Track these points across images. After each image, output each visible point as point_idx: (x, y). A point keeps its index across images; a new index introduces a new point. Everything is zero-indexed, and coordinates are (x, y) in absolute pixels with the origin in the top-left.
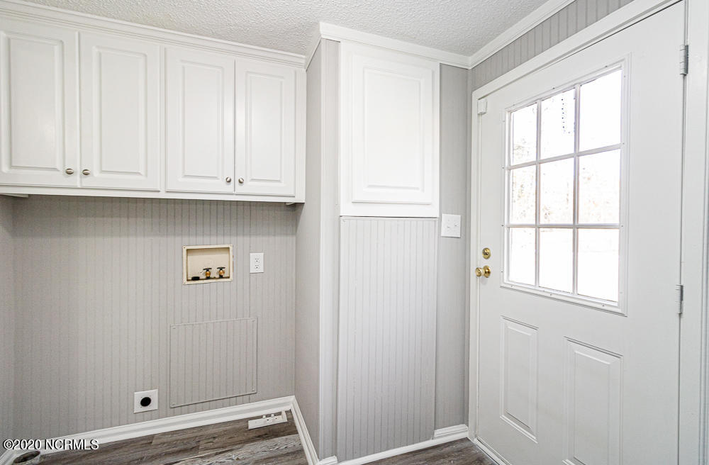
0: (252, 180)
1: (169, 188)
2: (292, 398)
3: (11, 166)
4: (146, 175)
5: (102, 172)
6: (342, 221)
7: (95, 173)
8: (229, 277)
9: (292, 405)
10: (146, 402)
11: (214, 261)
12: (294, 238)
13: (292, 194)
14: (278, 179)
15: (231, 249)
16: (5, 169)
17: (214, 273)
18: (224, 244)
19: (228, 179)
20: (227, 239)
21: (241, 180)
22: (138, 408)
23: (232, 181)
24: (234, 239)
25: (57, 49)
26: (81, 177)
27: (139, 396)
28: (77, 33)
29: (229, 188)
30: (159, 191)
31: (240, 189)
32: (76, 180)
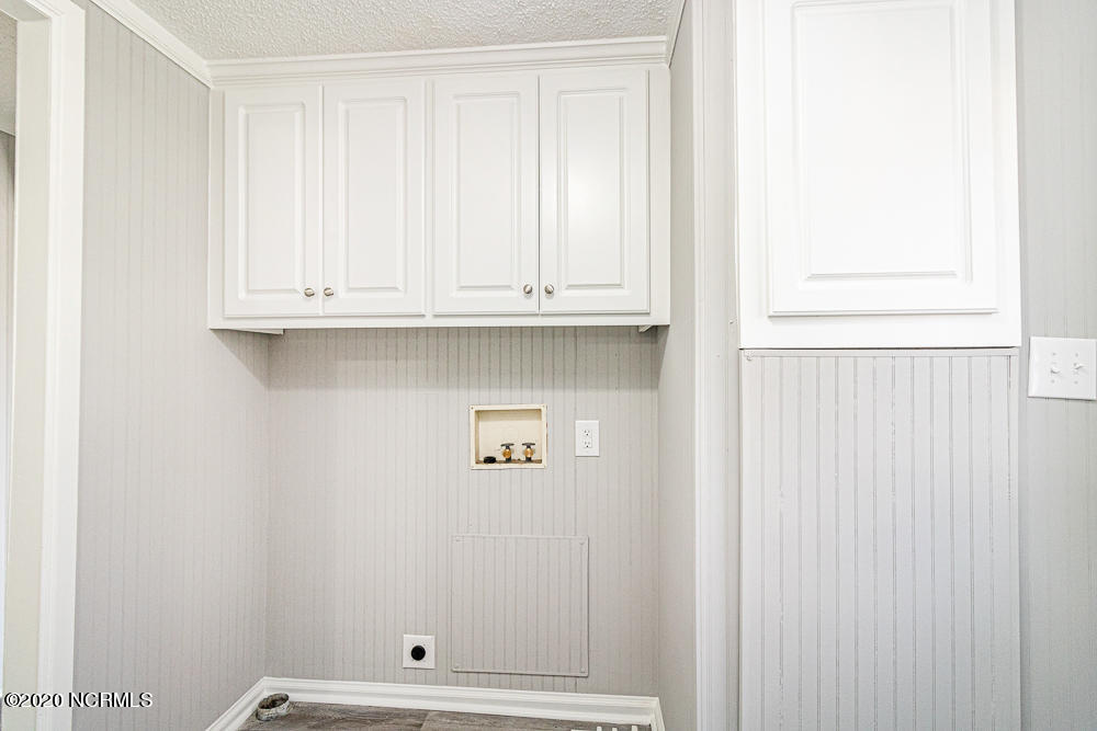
0: (570, 287)
1: (439, 310)
2: (654, 702)
3: (249, 291)
4: (406, 291)
5: (350, 290)
6: (744, 361)
7: (341, 293)
8: (540, 461)
9: (653, 716)
10: (418, 653)
11: (518, 432)
12: (655, 394)
13: (644, 307)
14: (618, 282)
15: (544, 410)
16: (242, 295)
17: (518, 453)
18: (532, 403)
19: (528, 289)
20: (538, 394)
21: (550, 289)
22: (409, 661)
23: (535, 291)
24: (548, 394)
25: (298, 115)
26: (324, 300)
27: (411, 641)
28: (320, 88)
29: (530, 305)
30: (423, 316)
31: (548, 305)
32: (318, 305)
